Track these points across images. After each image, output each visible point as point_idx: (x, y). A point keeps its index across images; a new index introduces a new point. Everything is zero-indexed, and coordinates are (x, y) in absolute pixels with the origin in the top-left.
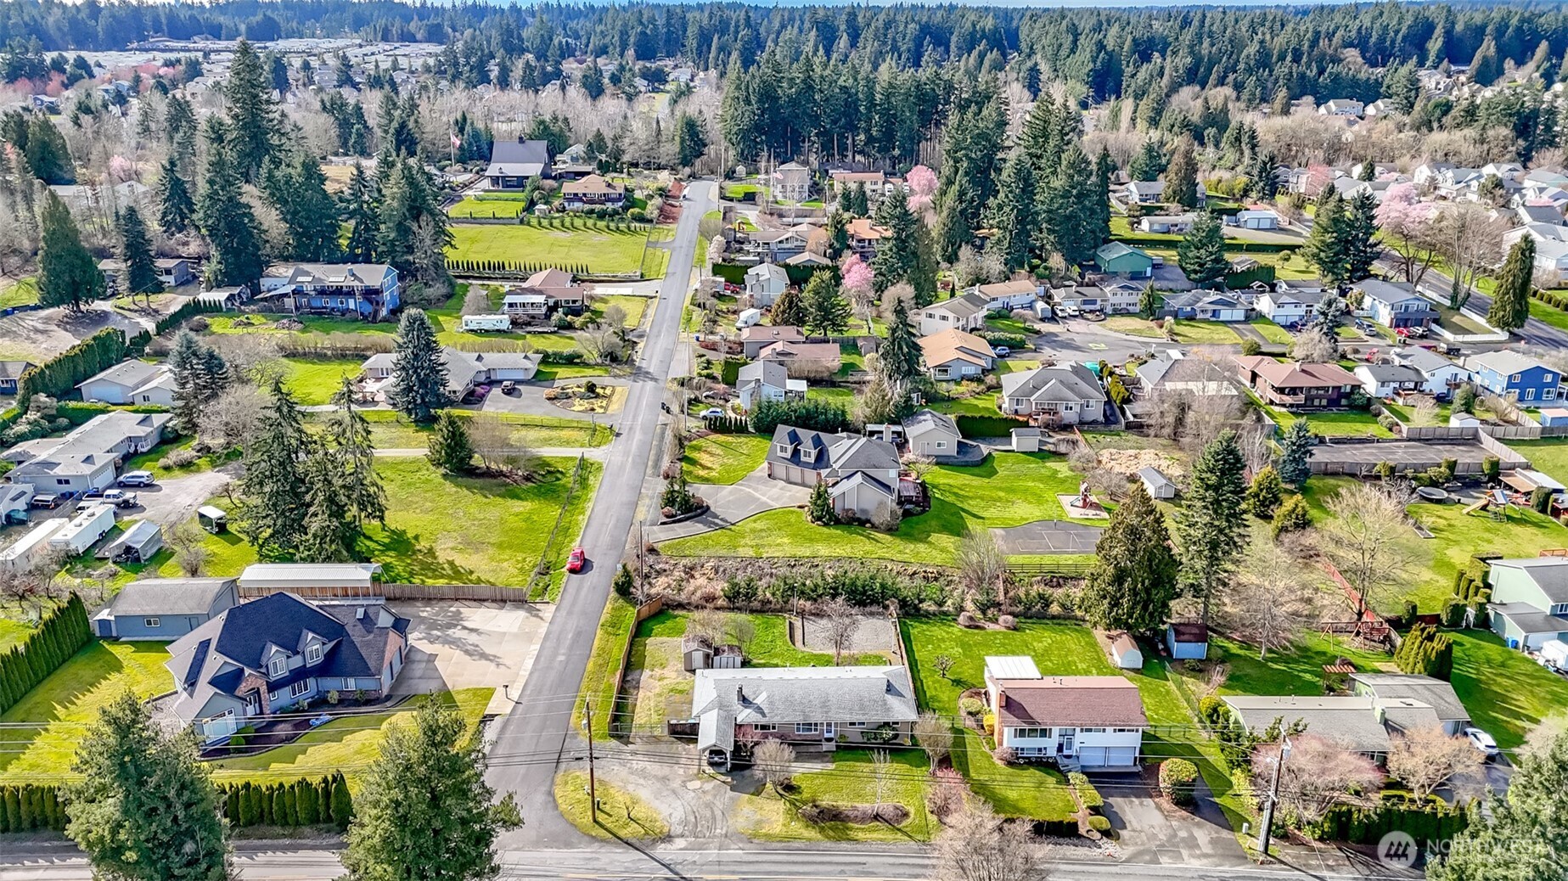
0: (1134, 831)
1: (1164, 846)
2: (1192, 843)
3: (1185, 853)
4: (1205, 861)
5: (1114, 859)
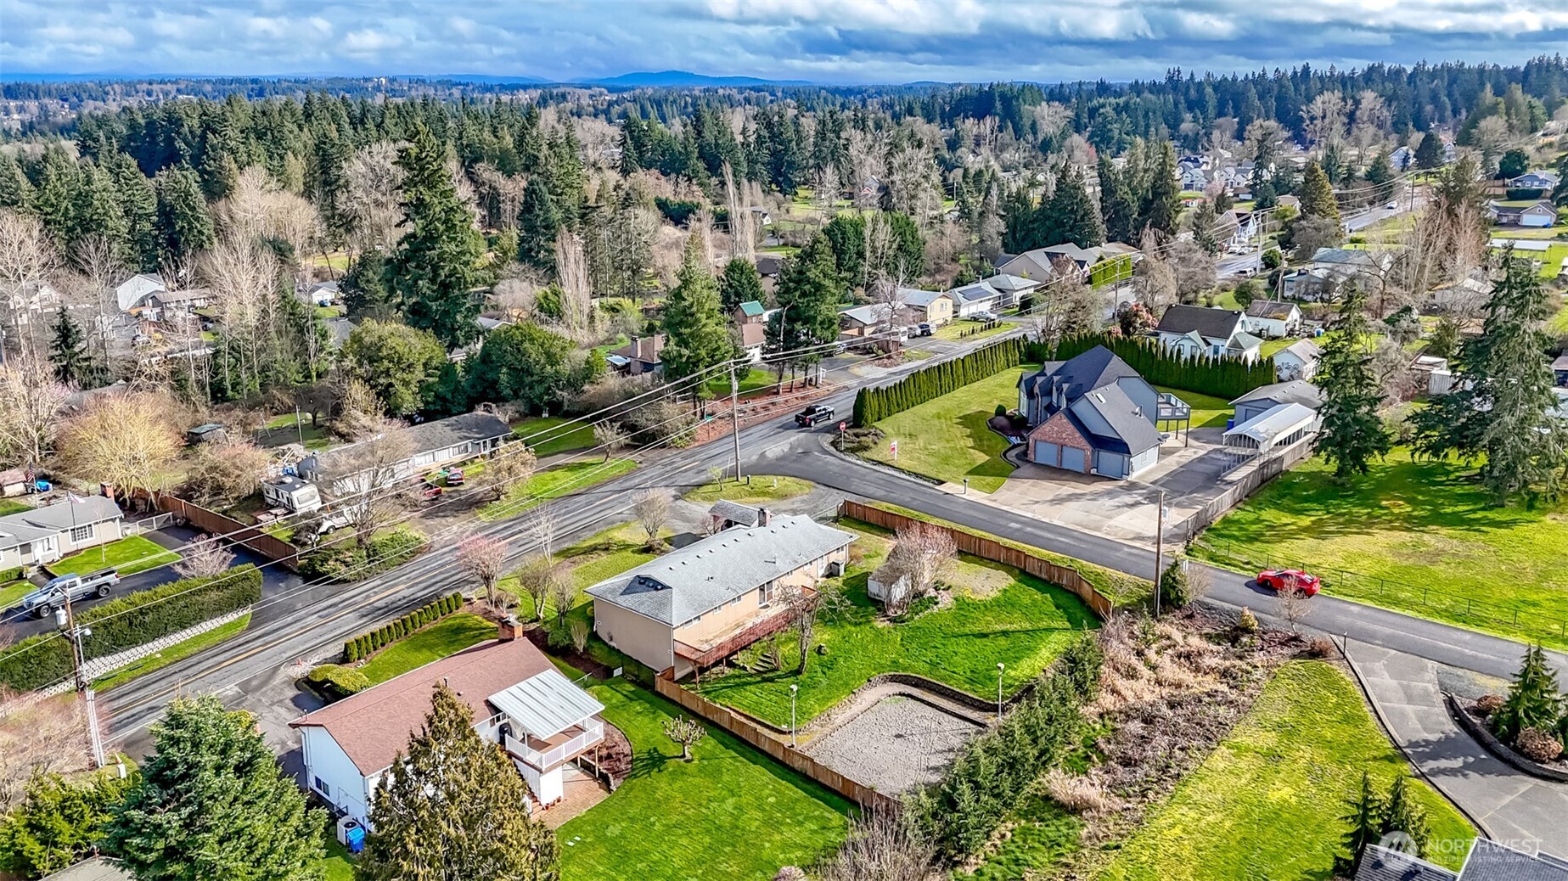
0: (280, 701)
5: (292, 661)
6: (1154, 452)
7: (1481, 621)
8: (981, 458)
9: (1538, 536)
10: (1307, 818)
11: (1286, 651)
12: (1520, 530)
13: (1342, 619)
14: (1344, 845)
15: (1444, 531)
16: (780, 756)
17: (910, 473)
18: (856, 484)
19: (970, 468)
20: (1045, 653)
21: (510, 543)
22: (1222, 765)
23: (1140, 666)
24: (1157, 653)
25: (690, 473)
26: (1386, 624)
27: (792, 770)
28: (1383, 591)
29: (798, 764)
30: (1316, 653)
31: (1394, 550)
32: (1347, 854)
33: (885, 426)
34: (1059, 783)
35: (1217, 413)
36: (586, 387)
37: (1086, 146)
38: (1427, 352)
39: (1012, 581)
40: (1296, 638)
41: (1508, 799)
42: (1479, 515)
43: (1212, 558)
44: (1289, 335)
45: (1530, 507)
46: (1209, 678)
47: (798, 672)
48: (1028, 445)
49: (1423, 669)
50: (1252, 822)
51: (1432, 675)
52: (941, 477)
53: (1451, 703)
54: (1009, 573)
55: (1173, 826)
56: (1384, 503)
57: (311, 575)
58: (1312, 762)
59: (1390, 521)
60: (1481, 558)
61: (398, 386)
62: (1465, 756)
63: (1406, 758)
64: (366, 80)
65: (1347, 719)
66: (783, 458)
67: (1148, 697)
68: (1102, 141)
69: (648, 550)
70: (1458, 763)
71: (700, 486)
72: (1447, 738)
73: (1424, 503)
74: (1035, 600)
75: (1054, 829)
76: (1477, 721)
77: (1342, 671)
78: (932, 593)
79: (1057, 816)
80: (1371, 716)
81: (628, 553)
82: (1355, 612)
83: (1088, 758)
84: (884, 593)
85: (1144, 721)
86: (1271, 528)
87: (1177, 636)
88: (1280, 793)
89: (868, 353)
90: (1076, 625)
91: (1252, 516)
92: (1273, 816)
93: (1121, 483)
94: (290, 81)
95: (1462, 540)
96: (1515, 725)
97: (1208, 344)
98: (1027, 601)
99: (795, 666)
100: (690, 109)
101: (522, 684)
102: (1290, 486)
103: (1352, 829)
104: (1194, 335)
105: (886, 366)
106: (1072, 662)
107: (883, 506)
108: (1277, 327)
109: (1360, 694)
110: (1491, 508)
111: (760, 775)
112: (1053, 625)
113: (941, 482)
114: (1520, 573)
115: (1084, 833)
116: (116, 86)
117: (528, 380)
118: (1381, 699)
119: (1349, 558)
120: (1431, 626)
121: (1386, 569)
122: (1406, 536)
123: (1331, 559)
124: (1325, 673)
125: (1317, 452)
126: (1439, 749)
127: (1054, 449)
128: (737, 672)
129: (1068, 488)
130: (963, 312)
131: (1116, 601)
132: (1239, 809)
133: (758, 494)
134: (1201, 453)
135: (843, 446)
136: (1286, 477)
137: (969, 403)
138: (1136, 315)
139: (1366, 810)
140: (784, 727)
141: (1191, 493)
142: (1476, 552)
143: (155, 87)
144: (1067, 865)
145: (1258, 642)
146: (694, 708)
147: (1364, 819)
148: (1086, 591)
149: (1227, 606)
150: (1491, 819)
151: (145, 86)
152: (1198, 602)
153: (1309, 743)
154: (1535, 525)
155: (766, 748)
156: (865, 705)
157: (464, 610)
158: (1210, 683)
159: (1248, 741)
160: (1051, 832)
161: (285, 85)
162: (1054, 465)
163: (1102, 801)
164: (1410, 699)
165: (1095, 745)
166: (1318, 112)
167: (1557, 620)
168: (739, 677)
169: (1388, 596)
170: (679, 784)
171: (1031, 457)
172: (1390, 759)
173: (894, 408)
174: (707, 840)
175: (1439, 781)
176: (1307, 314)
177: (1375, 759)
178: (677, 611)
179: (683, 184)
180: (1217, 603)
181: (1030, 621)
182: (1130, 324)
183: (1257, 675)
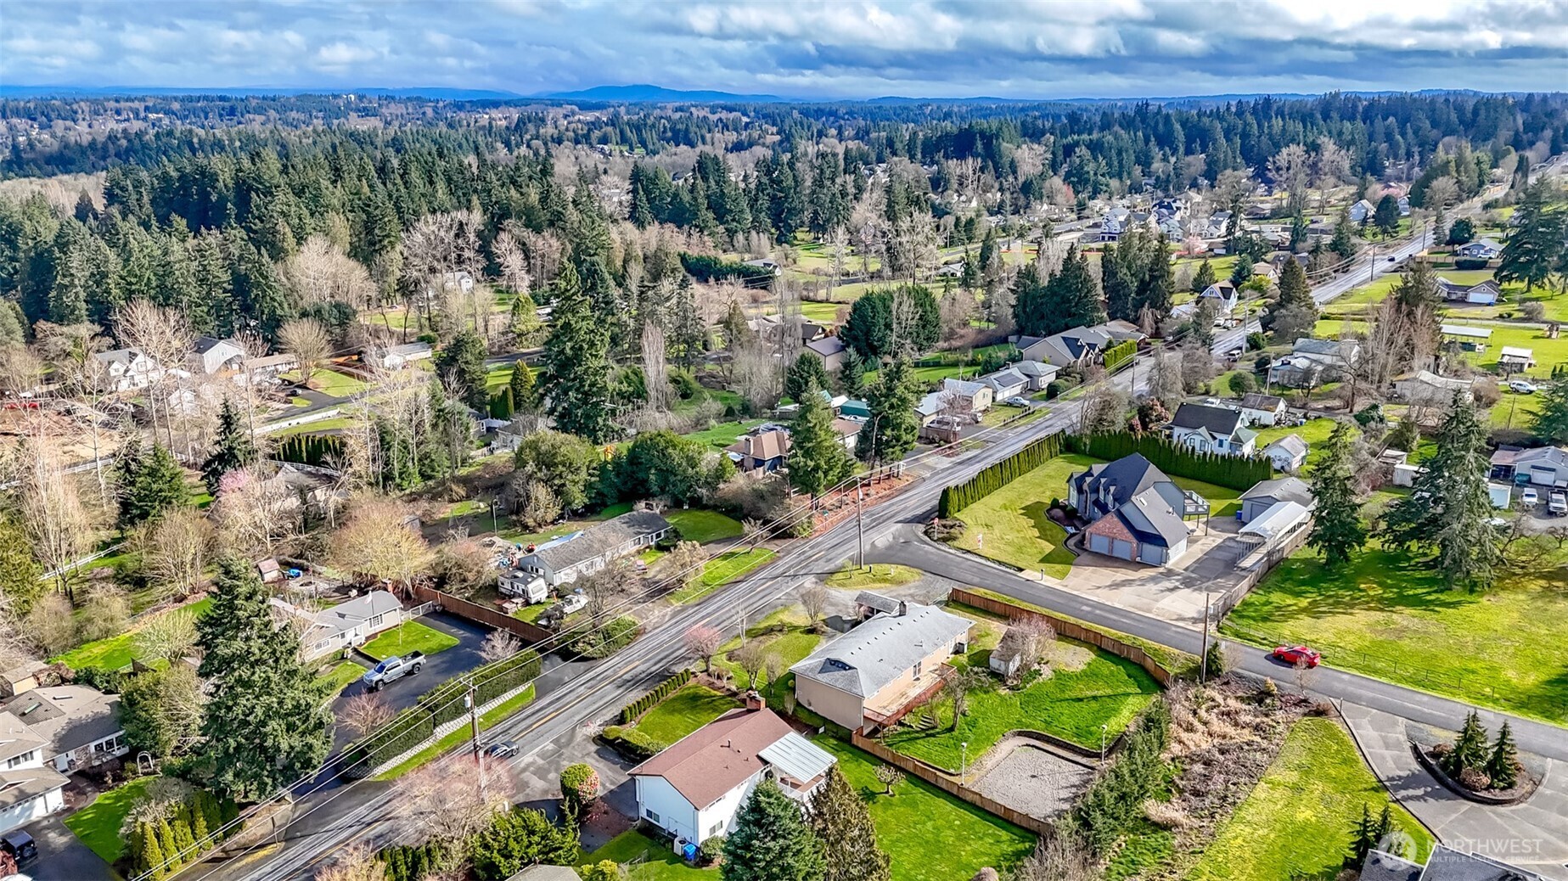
0: (588, 754)
1: (559, 756)
2: (541, 773)
3: (540, 762)
4: (522, 765)
5: (583, 723)
6: (1184, 542)
7: (1435, 686)
8: (1049, 548)
9: (1477, 615)
10: (1323, 831)
11: (1298, 710)
12: (1464, 610)
13: (1338, 686)
14: (1351, 849)
15: (1408, 611)
16: (955, 791)
17: (994, 561)
18: (955, 572)
19: (1041, 557)
20: (1126, 713)
21: (704, 626)
22: (1263, 796)
23: (1196, 723)
24: (1207, 711)
25: (821, 562)
26: (1368, 688)
27: (965, 801)
28: (1365, 659)
29: (969, 797)
30: (1320, 713)
31: (1371, 627)
32: (1353, 855)
33: (962, 516)
34: (1153, 808)
35: (1227, 502)
36: (721, 486)
37: (1065, 188)
38: (1390, 446)
39: (1093, 656)
40: (1305, 701)
41: (1453, 816)
42: (1432, 597)
43: (1237, 635)
44: (1277, 423)
45: (1472, 591)
46: (1246, 731)
47: (951, 729)
48: (1084, 536)
49: (1396, 724)
50: (1288, 834)
51: (1402, 729)
52: (1020, 565)
53: (1415, 749)
54: (1090, 649)
55: (1236, 838)
56: (1362, 586)
57: (566, 655)
58: (1323, 793)
59: (1368, 602)
60: (1435, 634)
61: (569, 485)
62: (1425, 786)
63: (1386, 788)
64: (335, 97)
65: (1345, 761)
66: (890, 547)
67: (1204, 746)
68: (1079, 182)
69: (811, 631)
70: (1420, 792)
71: (832, 573)
72: (1413, 774)
73: (1392, 586)
74: (1112, 671)
75: (1155, 839)
76: (1432, 762)
77: (1340, 726)
78: (1036, 667)
79: (1155, 832)
80: (1361, 759)
81: (797, 634)
82: (1346, 679)
83: (1169, 791)
84: (1003, 668)
85: (1205, 764)
86: (1278, 608)
87: (1219, 698)
88: (1304, 814)
89: (931, 443)
90: (1145, 691)
91: (1264, 599)
92: (1301, 830)
93: (1161, 570)
94: (258, 98)
95: (1422, 618)
96: (1459, 764)
97: (1214, 438)
98: (1106, 672)
99: (949, 725)
100: (669, 134)
101: (777, 743)
102: (1290, 571)
103: (1358, 838)
104: (1203, 430)
105: (948, 456)
106: (1150, 723)
107: (981, 592)
108: (1268, 418)
109: (1353, 743)
110: (1442, 592)
111: (947, 807)
112: (1129, 691)
113: (1021, 570)
114: (1463, 646)
115: (1176, 842)
116: (82, 104)
117: (672, 479)
118: (1367, 746)
119: (1339, 634)
120: (1401, 691)
121: (1367, 644)
122: (1379, 616)
123: (1326, 635)
124: (1328, 727)
125: (1310, 544)
126: (1409, 782)
127: (1106, 542)
128: (906, 729)
129: (1122, 574)
130: (999, 397)
131: (1172, 671)
132: (1278, 826)
133: (880, 581)
134: (1219, 541)
135: (936, 536)
136: (1287, 563)
137: (1027, 494)
138: (1151, 409)
139: (1366, 827)
140: (952, 771)
141: (1216, 578)
142: (1432, 629)
143: (123, 105)
144: (1169, 864)
145: (1278, 703)
146: (884, 757)
147: (1364, 833)
148: (1149, 664)
149: (1253, 675)
150: (1442, 831)
151: (112, 104)
152: (1234, 673)
153: (1320, 779)
154: (1474, 606)
155: (944, 786)
156: (1004, 754)
157: (692, 682)
158: (1247, 735)
159: (1280, 778)
160: (1152, 842)
161: (254, 103)
162: (1105, 552)
163: (1185, 821)
164: (1387, 746)
165: (1173, 781)
166: (1284, 164)
167: (1488, 685)
168: (908, 733)
169: (1368, 666)
170: (890, 812)
171: (1087, 546)
172: (1375, 790)
173: (969, 500)
174: (922, 850)
175: (1410, 805)
176: (1291, 403)
177: (1365, 790)
178: (865, 685)
179: (696, 235)
180: (1246, 673)
181: (1111, 687)
182: (1147, 415)
183: (1280, 729)
